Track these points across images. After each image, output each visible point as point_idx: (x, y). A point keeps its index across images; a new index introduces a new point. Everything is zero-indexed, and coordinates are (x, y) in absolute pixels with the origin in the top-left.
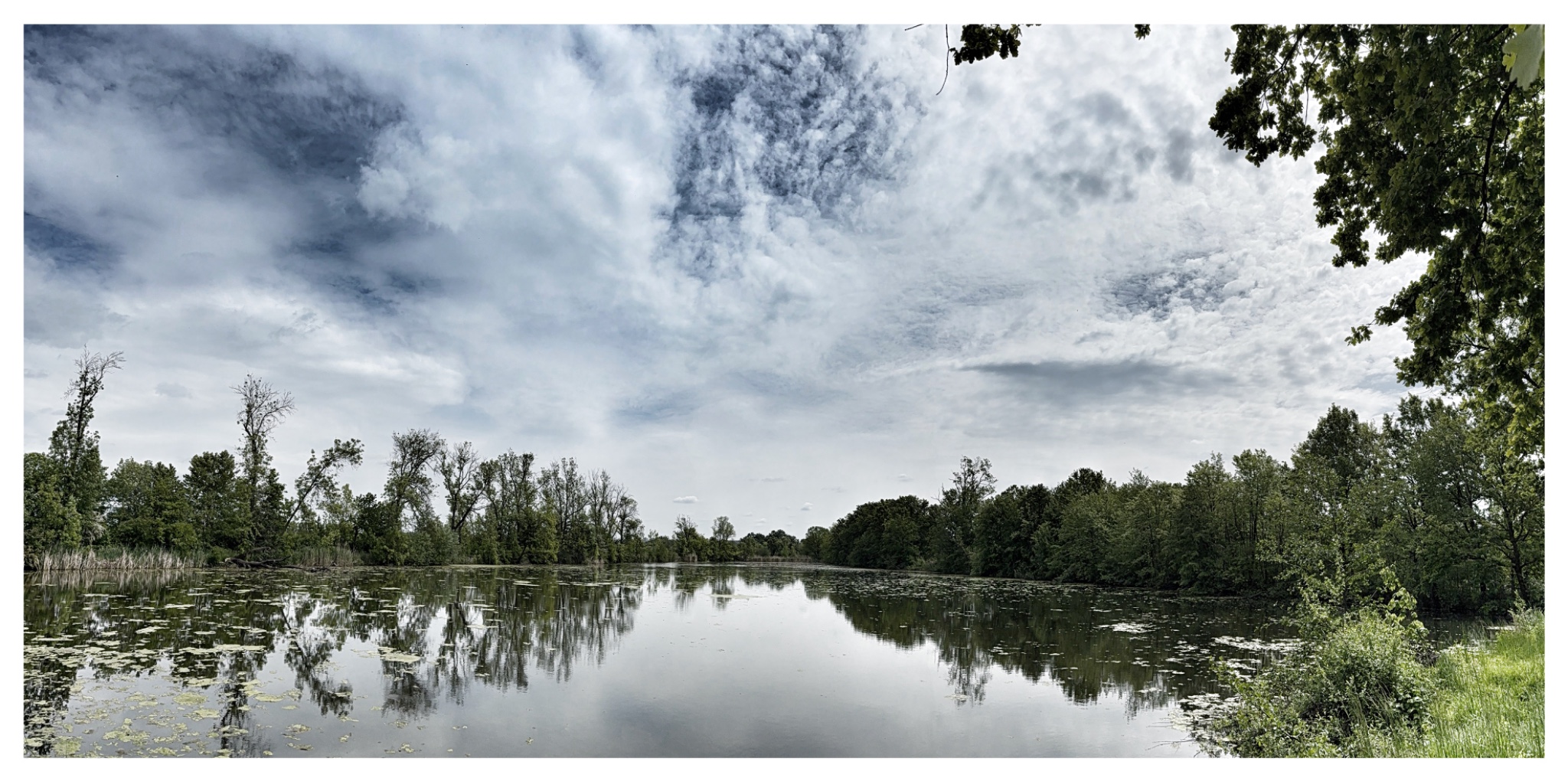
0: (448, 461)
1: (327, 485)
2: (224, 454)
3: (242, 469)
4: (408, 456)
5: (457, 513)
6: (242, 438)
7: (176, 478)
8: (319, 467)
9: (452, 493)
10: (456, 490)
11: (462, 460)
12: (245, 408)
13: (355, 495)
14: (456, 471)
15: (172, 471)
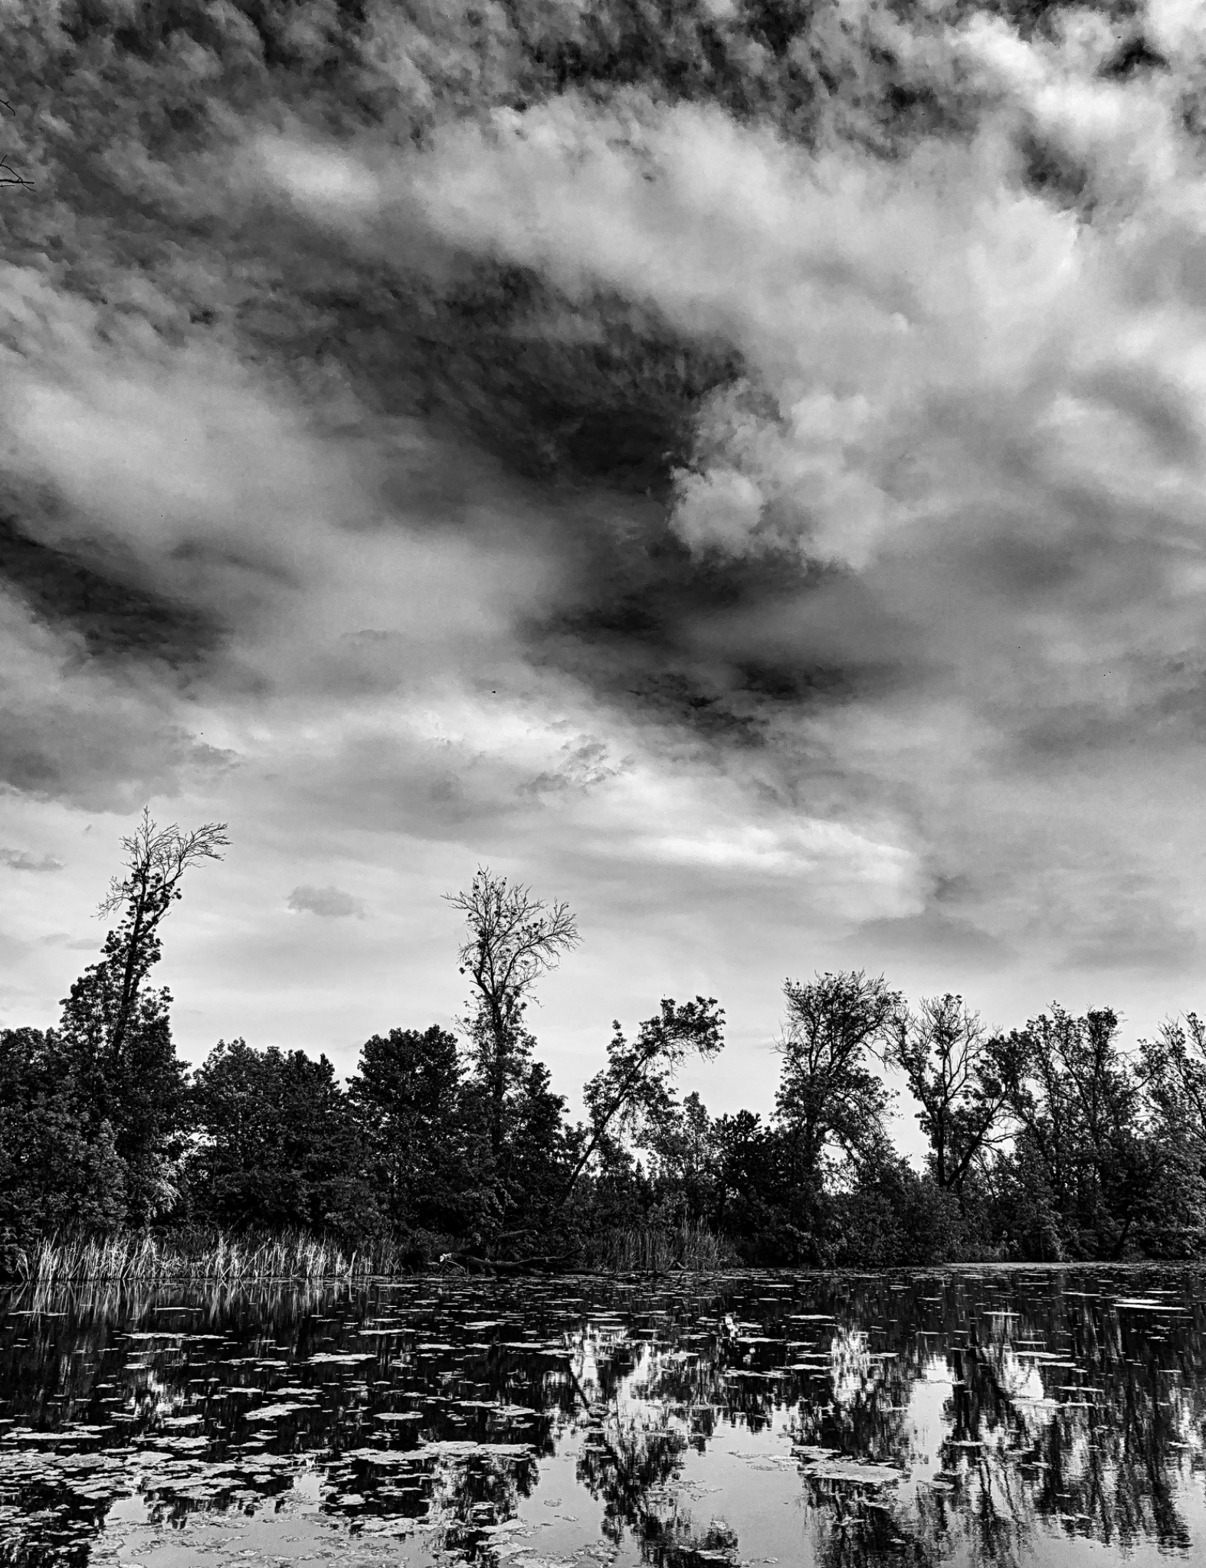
0: (912, 1038)
1: (652, 1095)
2: (434, 1032)
3: (472, 1064)
4: (822, 1031)
5: (946, 1151)
6: (472, 999)
7: (333, 1086)
8: (633, 1057)
9: (931, 1107)
10: (939, 1099)
11: (945, 1035)
12: (476, 938)
13: (713, 1115)
14: (934, 1059)
15: (324, 1069)
